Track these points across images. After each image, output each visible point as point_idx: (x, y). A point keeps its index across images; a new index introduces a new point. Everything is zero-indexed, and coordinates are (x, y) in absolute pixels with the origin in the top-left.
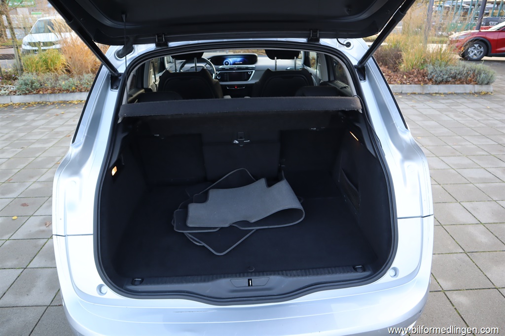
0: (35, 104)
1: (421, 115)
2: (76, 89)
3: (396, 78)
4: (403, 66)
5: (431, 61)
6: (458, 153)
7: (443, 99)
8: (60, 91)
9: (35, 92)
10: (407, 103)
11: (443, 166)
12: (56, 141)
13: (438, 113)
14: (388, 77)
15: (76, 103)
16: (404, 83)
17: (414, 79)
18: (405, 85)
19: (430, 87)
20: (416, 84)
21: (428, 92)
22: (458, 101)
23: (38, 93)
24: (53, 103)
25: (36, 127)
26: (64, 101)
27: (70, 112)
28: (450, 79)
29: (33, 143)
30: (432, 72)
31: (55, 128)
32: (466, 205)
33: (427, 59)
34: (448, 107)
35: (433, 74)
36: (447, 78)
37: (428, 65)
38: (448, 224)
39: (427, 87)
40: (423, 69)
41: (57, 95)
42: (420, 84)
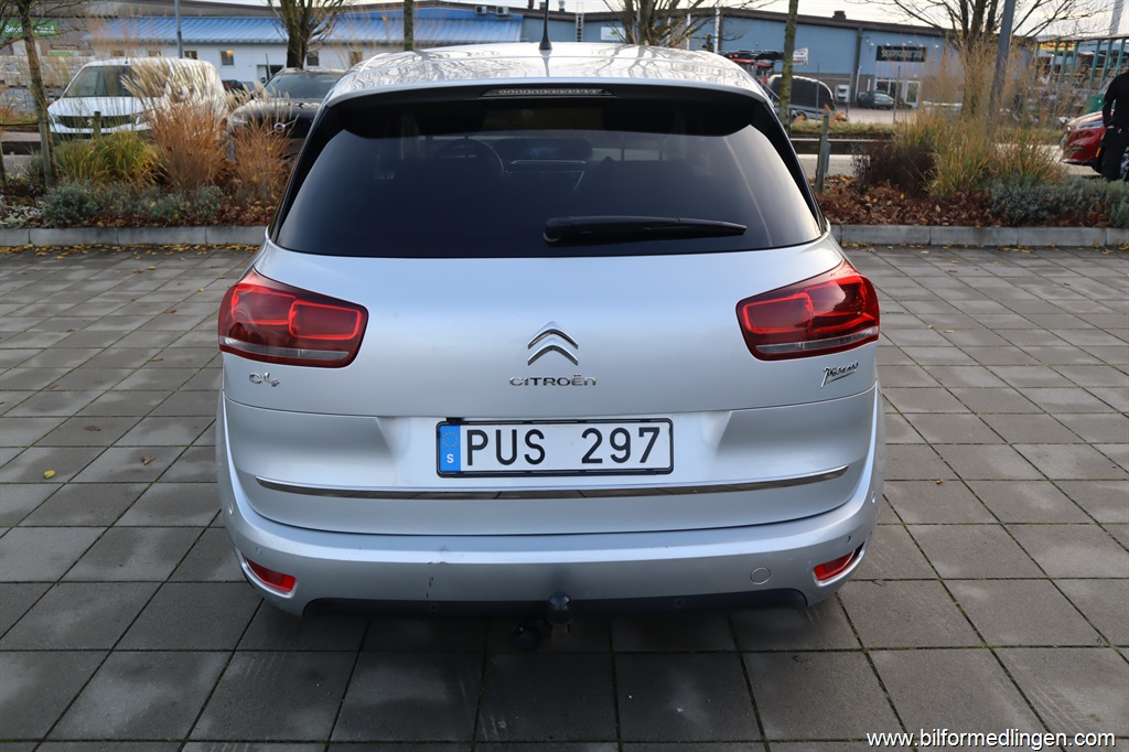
0: (85, 249)
1: (967, 288)
2: (183, 218)
3: (918, 212)
4: (935, 184)
5: (1000, 173)
6: (1033, 361)
7: (1026, 258)
8: (145, 221)
9: (86, 222)
10: (938, 264)
11: (991, 382)
12: (144, 320)
13: (1007, 285)
14: (899, 208)
15: (181, 249)
16: (935, 224)
17: (959, 214)
18: (937, 228)
19: (998, 232)
20: (964, 225)
21: (992, 244)
22: (1061, 262)
23: (93, 224)
24: (128, 249)
25: (97, 294)
26: (153, 245)
27: (168, 267)
28: (1045, 213)
29: (94, 323)
30: (1002, 198)
31: (139, 297)
32: (1025, 449)
33: (991, 169)
34: (1033, 275)
35: (1003, 202)
36: (1037, 211)
37: (994, 181)
38: (975, 478)
39: (990, 232)
40: (983, 191)
41: (137, 231)
42: (974, 225)
